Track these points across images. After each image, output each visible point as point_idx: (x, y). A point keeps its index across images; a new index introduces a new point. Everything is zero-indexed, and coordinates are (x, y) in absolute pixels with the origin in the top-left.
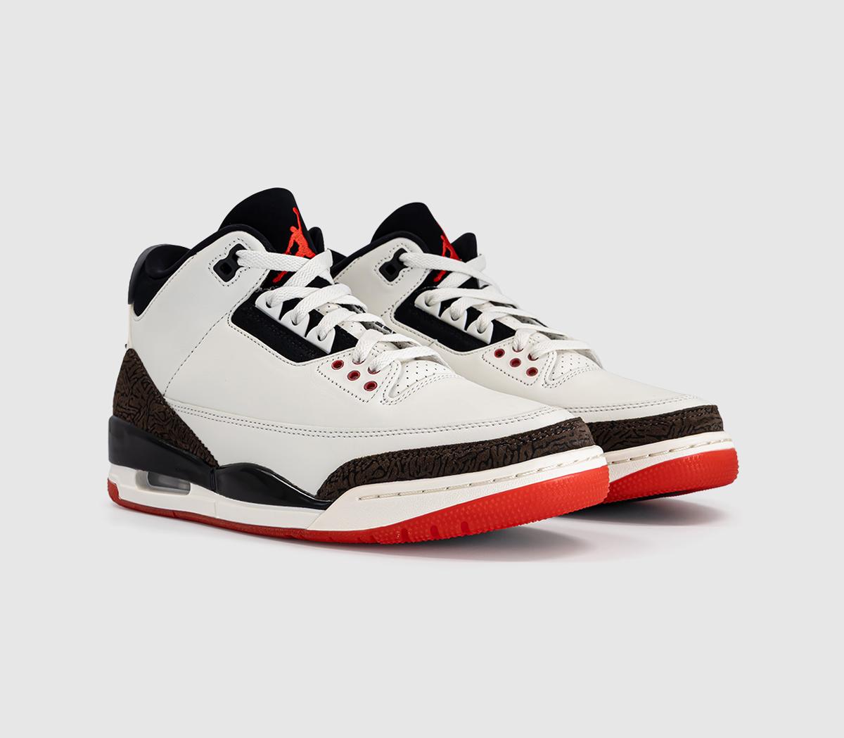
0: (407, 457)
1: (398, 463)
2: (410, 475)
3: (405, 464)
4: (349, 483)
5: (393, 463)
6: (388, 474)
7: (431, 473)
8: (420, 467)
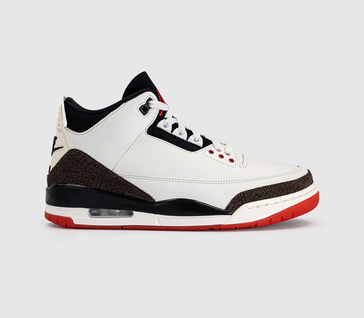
0: (267, 189)
1: (264, 192)
2: (269, 196)
3: (267, 192)
4: (242, 202)
5: (262, 192)
6: (261, 197)
7: (278, 195)
8: (273, 192)
